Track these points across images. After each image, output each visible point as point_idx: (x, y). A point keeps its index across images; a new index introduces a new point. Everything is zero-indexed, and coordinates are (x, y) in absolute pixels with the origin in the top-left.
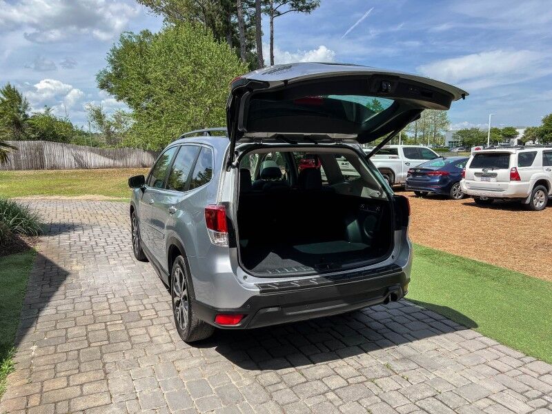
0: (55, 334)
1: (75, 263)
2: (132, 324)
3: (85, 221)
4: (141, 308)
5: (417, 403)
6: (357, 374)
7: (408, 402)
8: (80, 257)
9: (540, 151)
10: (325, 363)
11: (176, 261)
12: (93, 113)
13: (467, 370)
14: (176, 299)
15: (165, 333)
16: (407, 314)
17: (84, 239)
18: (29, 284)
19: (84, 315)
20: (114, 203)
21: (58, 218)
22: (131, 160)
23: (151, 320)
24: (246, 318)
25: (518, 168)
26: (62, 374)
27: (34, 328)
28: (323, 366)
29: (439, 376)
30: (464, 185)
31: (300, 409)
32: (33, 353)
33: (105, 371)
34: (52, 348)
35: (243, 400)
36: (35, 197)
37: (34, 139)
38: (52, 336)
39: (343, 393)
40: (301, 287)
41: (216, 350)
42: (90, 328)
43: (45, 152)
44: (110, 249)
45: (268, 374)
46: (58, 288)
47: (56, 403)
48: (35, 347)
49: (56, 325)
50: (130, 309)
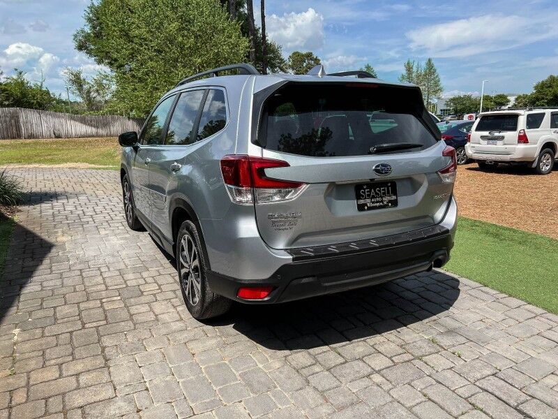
0: (40, 314)
1: (60, 234)
2: (132, 300)
3: (69, 190)
4: (141, 281)
5: (477, 383)
6: (401, 351)
7: (467, 383)
8: (65, 228)
9: (548, 112)
10: (362, 339)
11: (182, 226)
12: (72, 77)
13: (521, 342)
14: (183, 271)
15: (172, 310)
16: (439, 281)
17: (69, 208)
18: (9, 258)
19: (75, 291)
20: (100, 171)
21: (39, 187)
22: (115, 128)
23: (154, 295)
24: (277, 290)
25: (526, 130)
26: (53, 362)
27: (15, 308)
28: (361, 343)
29: (494, 350)
30: (470, 149)
31: (345, 396)
32: (16, 337)
33: (105, 357)
34: (38, 331)
35: (275, 387)
36: (12, 166)
37: (8, 106)
38: (38, 316)
39: (390, 374)
40: (341, 253)
41: (234, 327)
42: (82, 306)
43: (21, 120)
44: (99, 218)
45: (299, 355)
46: (41, 261)
47: (46, 399)
48: (17, 330)
49: (42, 304)
50: (128, 283)
